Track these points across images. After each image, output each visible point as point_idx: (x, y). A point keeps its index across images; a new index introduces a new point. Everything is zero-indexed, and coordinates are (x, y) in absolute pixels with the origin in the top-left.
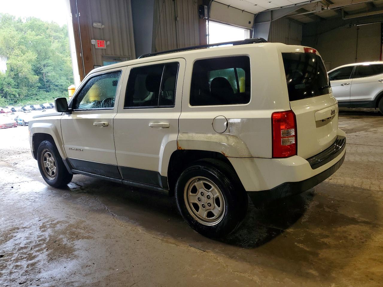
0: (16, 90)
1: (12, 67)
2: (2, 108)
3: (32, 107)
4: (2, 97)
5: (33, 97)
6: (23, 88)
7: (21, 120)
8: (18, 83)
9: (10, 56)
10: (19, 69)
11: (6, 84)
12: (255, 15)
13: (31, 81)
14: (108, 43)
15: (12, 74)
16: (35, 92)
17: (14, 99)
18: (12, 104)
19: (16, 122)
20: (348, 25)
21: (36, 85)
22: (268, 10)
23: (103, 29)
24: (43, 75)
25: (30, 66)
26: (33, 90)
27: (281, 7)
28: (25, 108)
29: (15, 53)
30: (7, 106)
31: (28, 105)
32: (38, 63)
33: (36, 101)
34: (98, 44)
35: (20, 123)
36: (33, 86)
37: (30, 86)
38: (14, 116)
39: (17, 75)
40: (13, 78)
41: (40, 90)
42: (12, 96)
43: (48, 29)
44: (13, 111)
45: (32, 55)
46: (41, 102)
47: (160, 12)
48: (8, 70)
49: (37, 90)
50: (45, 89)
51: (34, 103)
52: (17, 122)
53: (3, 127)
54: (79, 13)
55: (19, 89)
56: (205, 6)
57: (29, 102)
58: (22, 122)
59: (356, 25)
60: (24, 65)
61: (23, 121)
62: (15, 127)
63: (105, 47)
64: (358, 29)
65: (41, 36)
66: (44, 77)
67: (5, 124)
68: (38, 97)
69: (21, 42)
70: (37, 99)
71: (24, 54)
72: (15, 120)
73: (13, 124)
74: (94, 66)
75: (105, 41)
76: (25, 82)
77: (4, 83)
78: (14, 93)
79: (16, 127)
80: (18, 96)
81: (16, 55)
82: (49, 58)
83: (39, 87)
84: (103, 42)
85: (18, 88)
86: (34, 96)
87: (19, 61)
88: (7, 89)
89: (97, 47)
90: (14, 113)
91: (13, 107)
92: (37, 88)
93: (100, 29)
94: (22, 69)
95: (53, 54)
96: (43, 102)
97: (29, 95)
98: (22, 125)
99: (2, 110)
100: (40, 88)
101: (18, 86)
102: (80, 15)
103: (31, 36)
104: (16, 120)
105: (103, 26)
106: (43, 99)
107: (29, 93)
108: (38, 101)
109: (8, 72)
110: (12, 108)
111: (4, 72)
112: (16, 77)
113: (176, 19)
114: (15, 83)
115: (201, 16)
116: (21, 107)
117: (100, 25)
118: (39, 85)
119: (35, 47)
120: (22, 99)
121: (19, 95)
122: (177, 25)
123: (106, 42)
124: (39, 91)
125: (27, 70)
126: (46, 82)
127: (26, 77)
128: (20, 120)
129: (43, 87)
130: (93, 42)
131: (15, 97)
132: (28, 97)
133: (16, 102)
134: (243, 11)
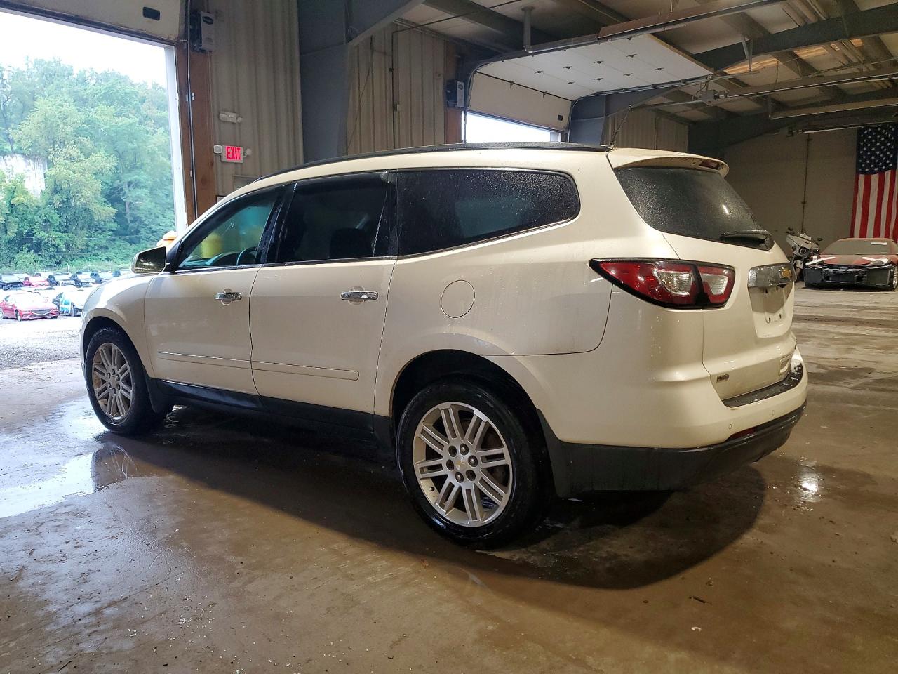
0: (63, 235)
1: (58, 183)
2: (26, 275)
3: (94, 275)
4: (29, 251)
5: (99, 253)
6: (79, 232)
7: (68, 304)
8: (68, 221)
9: (56, 159)
10: (73, 190)
11: (41, 221)
12: (573, 102)
13: (96, 218)
14: (249, 152)
15: (57, 199)
16: (103, 243)
17: (54, 257)
18: (51, 267)
19: (55, 306)
20: (785, 131)
21: (108, 227)
22: (600, 93)
23: (240, 124)
24: (125, 205)
25: (97, 185)
26: (100, 237)
27: (626, 90)
28: (80, 277)
29: (66, 153)
30: (39, 271)
31: (86, 271)
32: (115, 177)
33: (106, 261)
34: (228, 153)
35: (65, 311)
36: (100, 229)
37: (93, 227)
38: (53, 294)
39: (67, 201)
40: (59, 209)
41: (117, 237)
42: (52, 249)
43: (144, 102)
44: (52, 282)
45: (104, 161)
46: (116, 265)
47: (361, 89)
48: (49, 191)
49: (108, 237)
50: (127, 237)
51: (100, 267)
52: (58, 306)
53: (27, 317)
54: (193, 94)
55: (70, 235)
56: (459, 83)
57: (88, 265)
58: (69, 306)
59: (803, 131)
60: (85, 181)
61: (73, 305)
62: (52, 318)
63: (242, 160)
64: (809, 140)
65: (129, 117)
66: (128, 210)
67: (30, 310)
68: (110, 255)
69: (81, 131)
70: (108, 259)
71: (87, 156)
72: (54, 301)
73: (49, 310)
74: (217, 196)
75: (241, 148)
76: (84, 218)
77: (36, 218)
78: (57, 242)
79: (56, 317)
80: (64, 250)
81: (67, 158)
82: (140, 167)
83: (113, 231)
84: (239, 149)
85: (67, 232)
86: (103, 250)
87: (74, 172)
88: (43, 233)
89: (225, 159)
90: (54, 287)
91: (51, 273)
92: (110, 233)
93: (233, 123)
94: (79, 189)
95: (152, 160)
96: (121, 266)
97: (90, 249)
98: (70, 315)
99: (26, 279)
100: (116, 233)
101: (66, 228)
102: (193, 99)
103: (105, 116)
104: (56, 301)
105: (240, 119)
106: (122, 259)
107: (91, 244)
108: (110, 263)
109: (47, 196)
110: (51, 277)
111: (38, 195)
112: (65, 206)
113: (394, 107)
114: (60, 220)
115: (451, 103)
116: (70, 275)
117: (233, 116)
118: (115, 226)
119: (112, 142)
120: (73, 257)
121: (68, 248)
122: (396, 119)
123: (245, 150)
124: (114, 240)
125: (90, 194)
126: (131, 222)
127: (88, 207)
128: (65, 304)
129: (123, 232)
130: (218, 149)
131: (57, 252)
132: (87, 252)
133: (59, 263)
134: (545, 93)
